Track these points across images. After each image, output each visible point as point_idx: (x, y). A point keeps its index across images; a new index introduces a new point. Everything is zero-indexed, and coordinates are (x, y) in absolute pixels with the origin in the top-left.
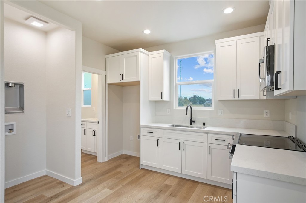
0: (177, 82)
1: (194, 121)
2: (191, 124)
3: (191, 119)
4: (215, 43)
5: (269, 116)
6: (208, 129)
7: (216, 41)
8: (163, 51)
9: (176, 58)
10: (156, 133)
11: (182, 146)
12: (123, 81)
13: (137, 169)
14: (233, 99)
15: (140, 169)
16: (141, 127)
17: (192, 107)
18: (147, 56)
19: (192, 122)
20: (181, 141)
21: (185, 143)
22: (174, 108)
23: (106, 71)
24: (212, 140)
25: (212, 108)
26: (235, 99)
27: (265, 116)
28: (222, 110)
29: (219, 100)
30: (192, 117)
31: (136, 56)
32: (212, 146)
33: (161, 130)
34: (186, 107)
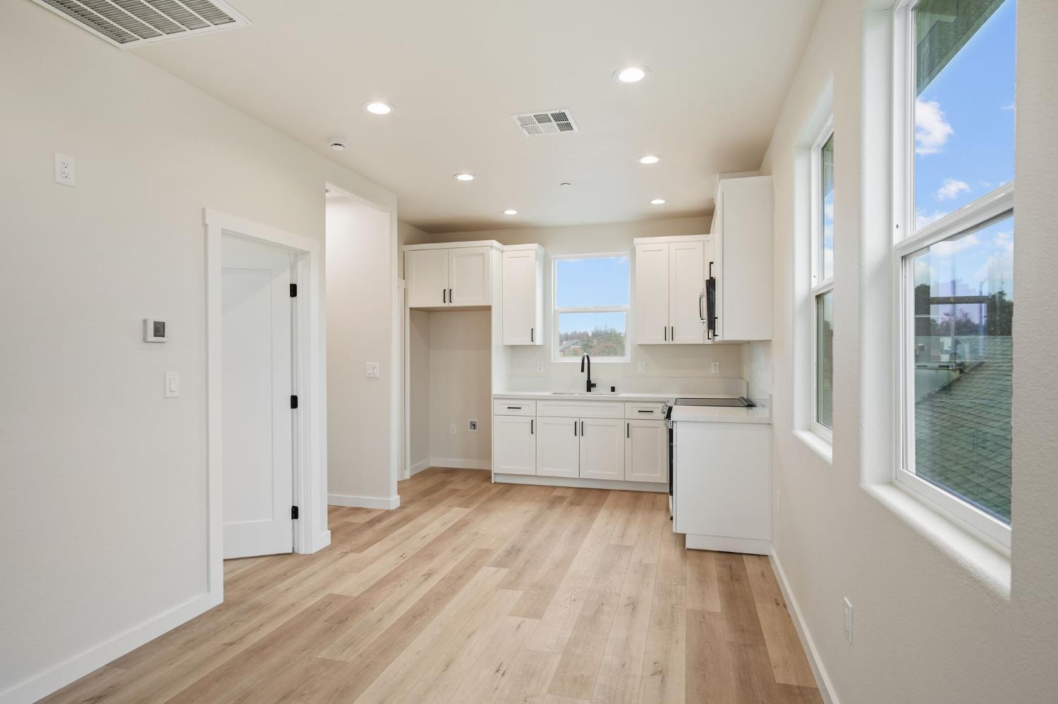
0: (556, 307)
1: (594, 385)
2: (589, 390)
3: (589, 382)
4: (635, 243)
5: (718, 372)
6: (623, 395)
7: (637, 240)
8: (535, 246)
9: (555, 258)
10: (528, 409)
11: (579, 429)
12: (451, 305)
13: (488, 484)
14: (663, 342)
15: (493, 482)
16: (494, 398)
17: (590, 358)
18: (500, 253)
19: (590, 386)
20: (577, 420)
21: (586, 422)
22: (552, 361)
23: (404, 279)
24: (632, 411)
25: (627, 358)
26: (667, 343)
27: (713, 371)
28: (644, 363)
29: (639, 345)
30: (591, 377)
31: (483, 254)
32: (632, 423)
33: (538, 402)
34: (581, 358)
